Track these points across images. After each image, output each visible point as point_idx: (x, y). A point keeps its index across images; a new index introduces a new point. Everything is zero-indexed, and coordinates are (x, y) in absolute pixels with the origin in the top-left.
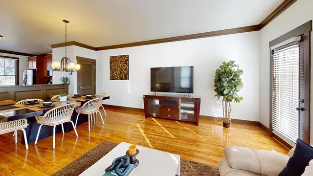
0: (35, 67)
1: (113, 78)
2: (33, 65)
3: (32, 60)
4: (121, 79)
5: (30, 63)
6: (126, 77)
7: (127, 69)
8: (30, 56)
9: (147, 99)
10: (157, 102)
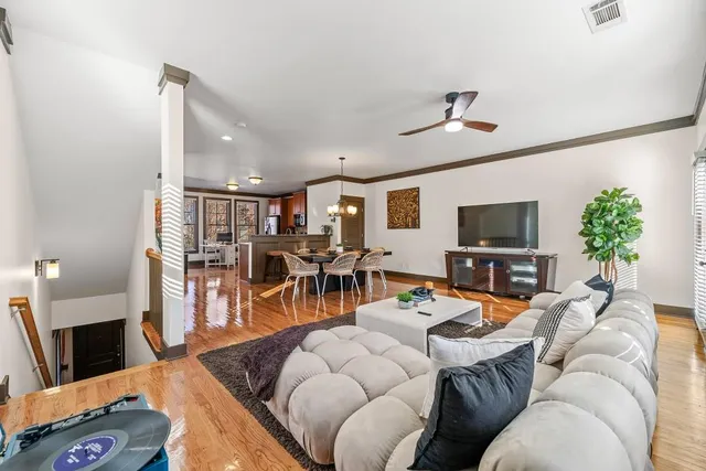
0: (278, 213)
1: (392, 225)
2: (276, 209)
3: (275, 204)
4: (407, 227)
5: (272, 208)
6: (415, 224)
7: (417, 211)
8: (271, 197)
9: (451, 257)
10: (469, 263)
